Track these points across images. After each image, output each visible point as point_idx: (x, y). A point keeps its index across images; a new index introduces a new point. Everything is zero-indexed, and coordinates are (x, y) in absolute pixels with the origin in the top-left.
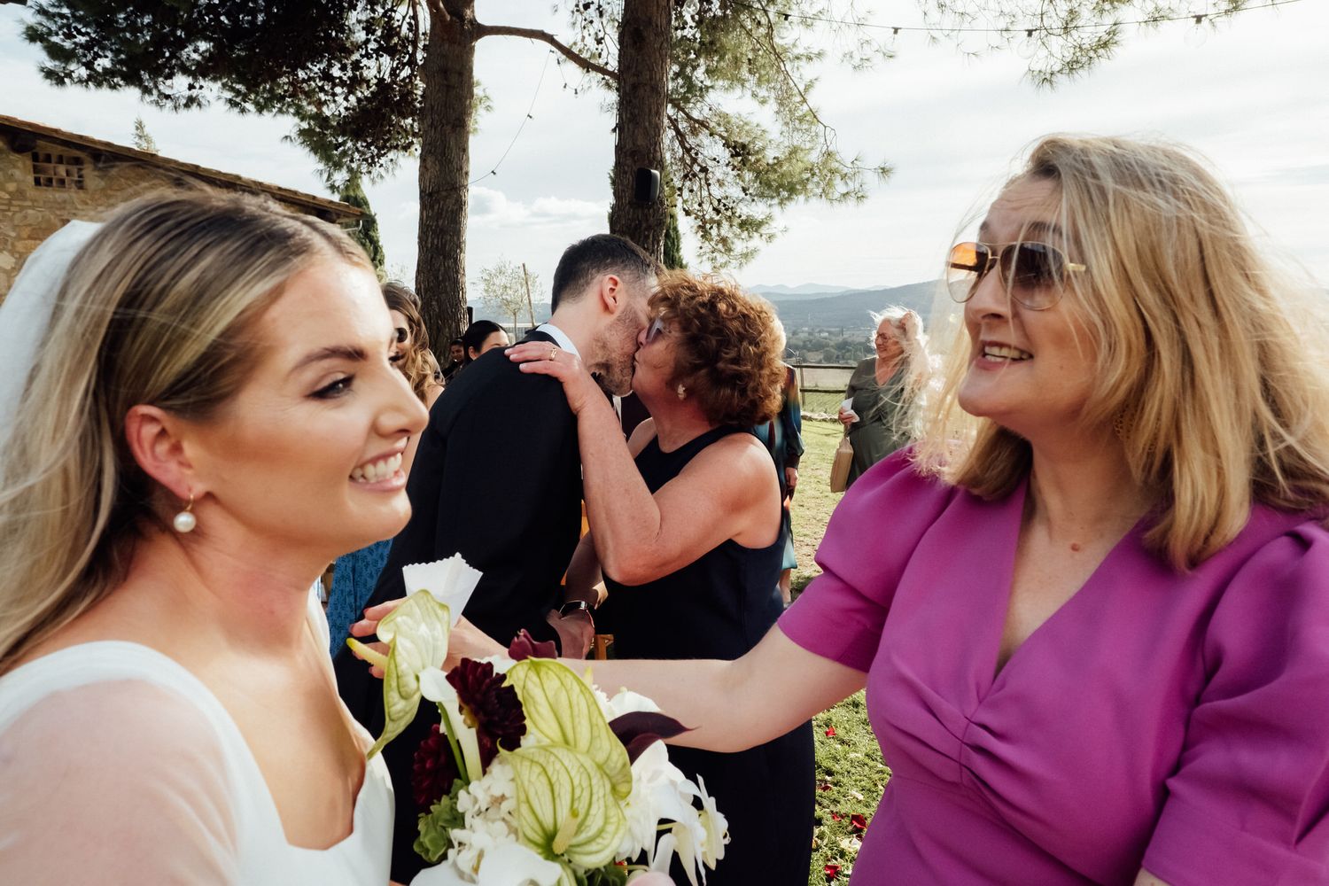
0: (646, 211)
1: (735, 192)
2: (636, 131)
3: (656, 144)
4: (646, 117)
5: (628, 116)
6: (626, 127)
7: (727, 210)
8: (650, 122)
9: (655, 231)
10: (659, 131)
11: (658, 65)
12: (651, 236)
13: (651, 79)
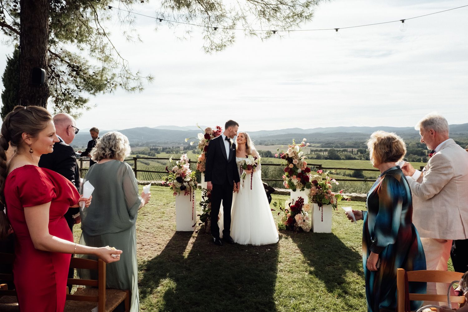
0: (38, 88)
1: (72, 87)
2: (32, 50)
3: (43, 57)
4: (37, 44)
5: (27, 42)
6: (26, 47)
7: (69, 94)
8: (39, 47)
9: (43, 98)
10: (44, 51)
11: (43, 20)
12: (41, 101)
13: (40, 26)
